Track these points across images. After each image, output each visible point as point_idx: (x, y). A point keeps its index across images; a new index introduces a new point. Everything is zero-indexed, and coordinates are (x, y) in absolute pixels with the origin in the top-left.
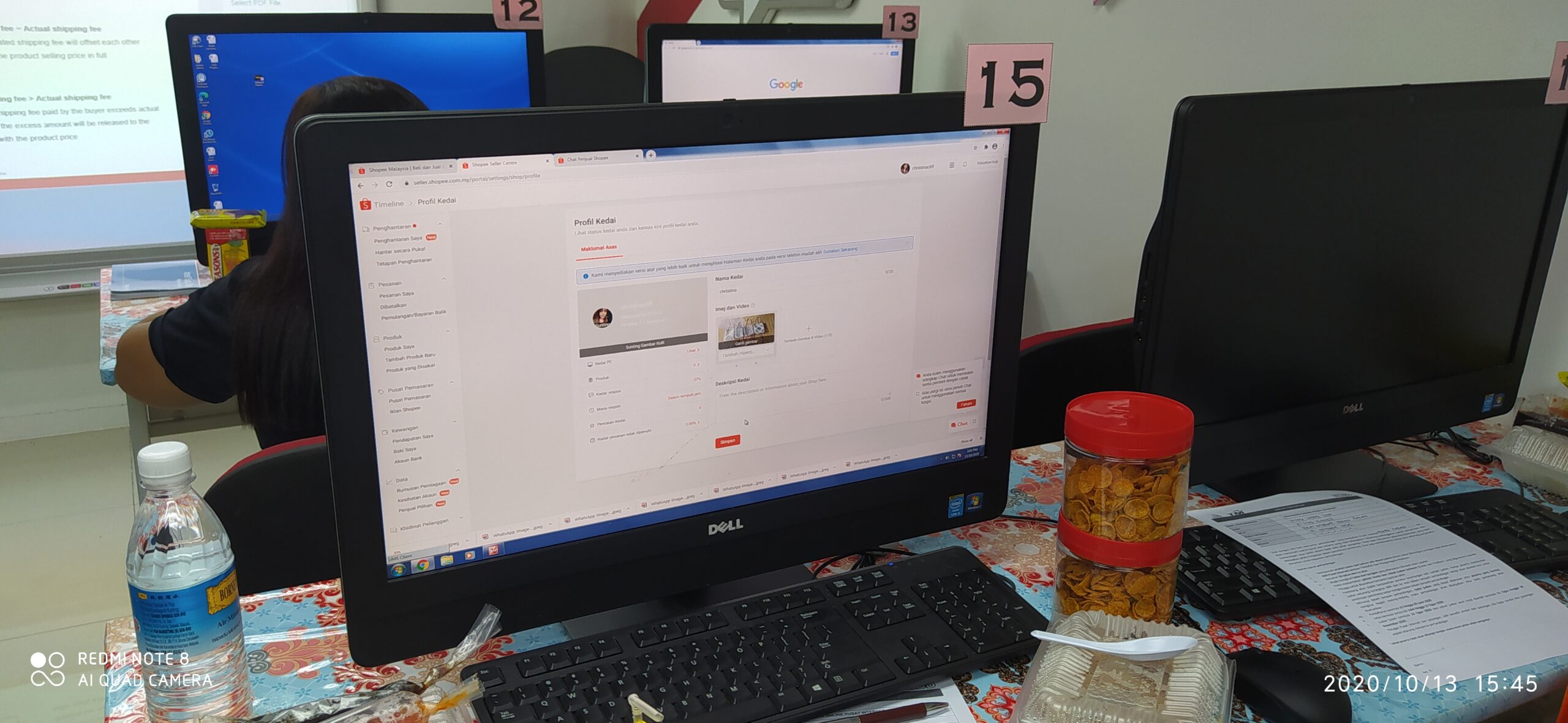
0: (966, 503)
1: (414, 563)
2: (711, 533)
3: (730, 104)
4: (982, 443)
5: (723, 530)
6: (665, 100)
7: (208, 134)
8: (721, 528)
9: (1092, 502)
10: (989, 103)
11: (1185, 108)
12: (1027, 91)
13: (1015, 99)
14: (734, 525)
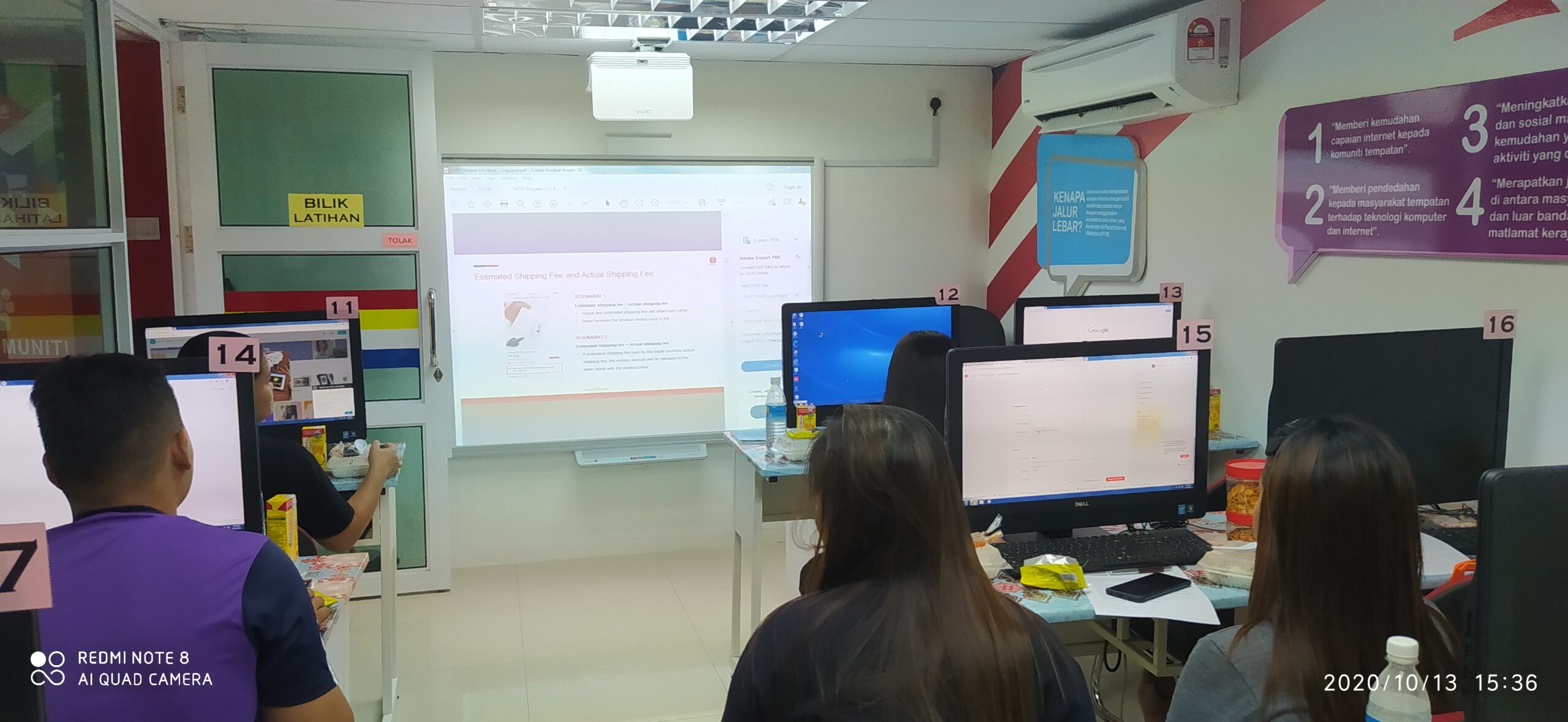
0: (1187, 509)
1: (971, 502)
2: (1076, 506)
3: (1085, 342)
4: (1193, 482)
5: (1081, 505)
6: (1025, 343)
7: (795, 361)
8: (1080, 504)
9: (1237, 500)
10: (1187, 341)
11: (1278, 343)
12: (1204, 337)
13: (1199, 340)
14: (1085, 504)
